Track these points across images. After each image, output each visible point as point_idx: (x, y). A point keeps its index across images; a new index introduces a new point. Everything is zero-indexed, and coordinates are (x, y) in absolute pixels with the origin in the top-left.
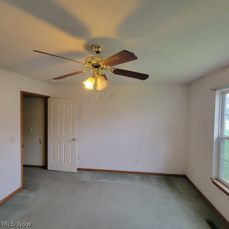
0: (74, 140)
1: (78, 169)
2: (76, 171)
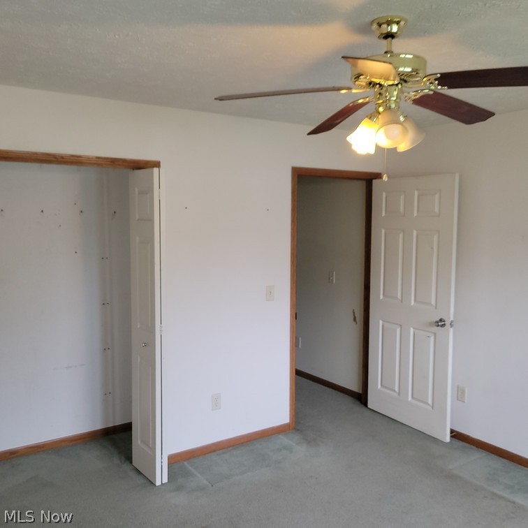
0: (441, 323)
1: (452, 431)
2: (448, 439)
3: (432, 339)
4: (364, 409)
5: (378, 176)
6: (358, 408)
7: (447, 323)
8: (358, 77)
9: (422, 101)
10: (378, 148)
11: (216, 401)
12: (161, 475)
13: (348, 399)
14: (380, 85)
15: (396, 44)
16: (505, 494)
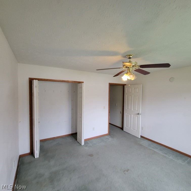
0: (138, 114)
1: (141, 136)
2: (140, 138)
3: (137, 117)
4: (123, 131)
5: (125, 85)
6: (121, 130)
7: (140, 114)
8: (124, 66)
9: (136, 71)
10: (128, 79)
11: (94, 129)
12: (83, 143)
13: (119, 129)
14: (128, 67)
15: (131, 60)
16: (152, 149)
